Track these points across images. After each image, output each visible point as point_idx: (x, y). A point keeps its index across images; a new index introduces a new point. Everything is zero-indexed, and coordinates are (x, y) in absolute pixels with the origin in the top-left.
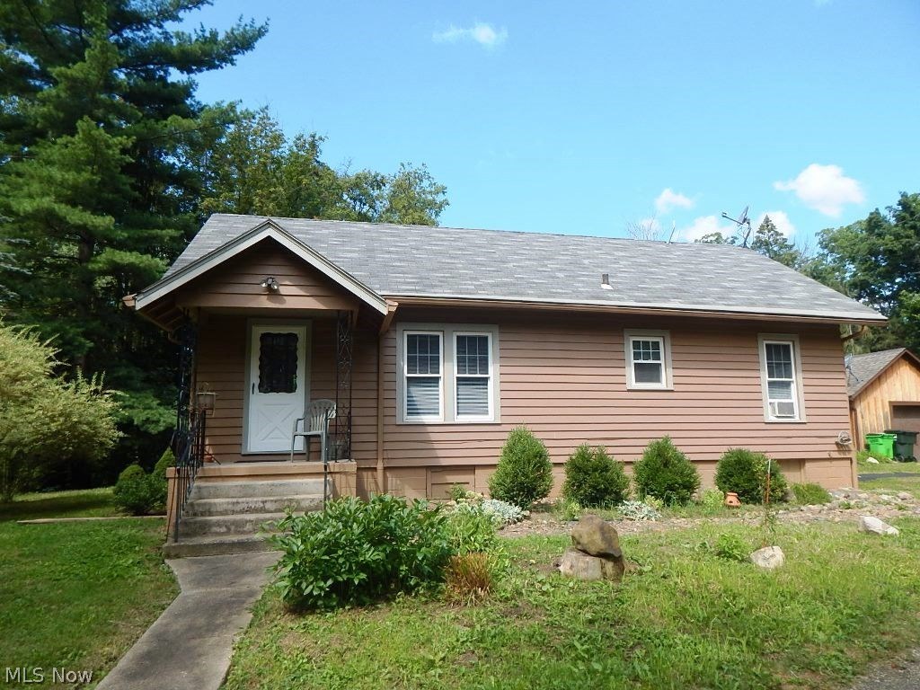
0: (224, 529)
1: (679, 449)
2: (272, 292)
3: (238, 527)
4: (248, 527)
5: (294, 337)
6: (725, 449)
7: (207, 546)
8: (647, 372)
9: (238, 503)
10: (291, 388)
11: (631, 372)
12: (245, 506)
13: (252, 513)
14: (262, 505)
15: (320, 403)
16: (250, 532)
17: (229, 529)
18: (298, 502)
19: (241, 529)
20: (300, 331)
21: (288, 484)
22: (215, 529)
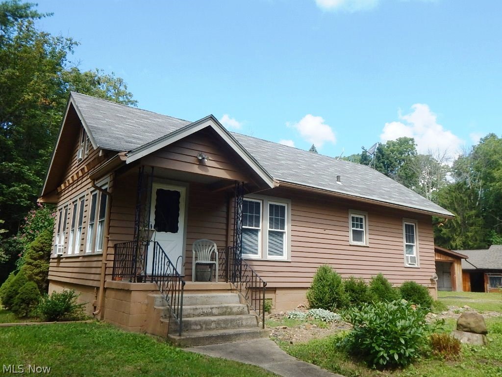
0: (199, 327)
1: (389, 281)
2: (201, 163)
3: (206, 325)
4: (213, 325)
5: (177, 194)
6: (403, 281)
7: (203, 338)
8: (358, 235)
9: (196, 309)
10: (174, 230)
11: (351, 234)
12: (200, 311)
13: (205, 316)
14: (210, 310)
15: (202, 241)
16: (214, 329)
17: (202, 327)
18: (231, 308)
19: (209, 327)
20: (182, 190)
21: (217, 297)
22: (194, 327)
